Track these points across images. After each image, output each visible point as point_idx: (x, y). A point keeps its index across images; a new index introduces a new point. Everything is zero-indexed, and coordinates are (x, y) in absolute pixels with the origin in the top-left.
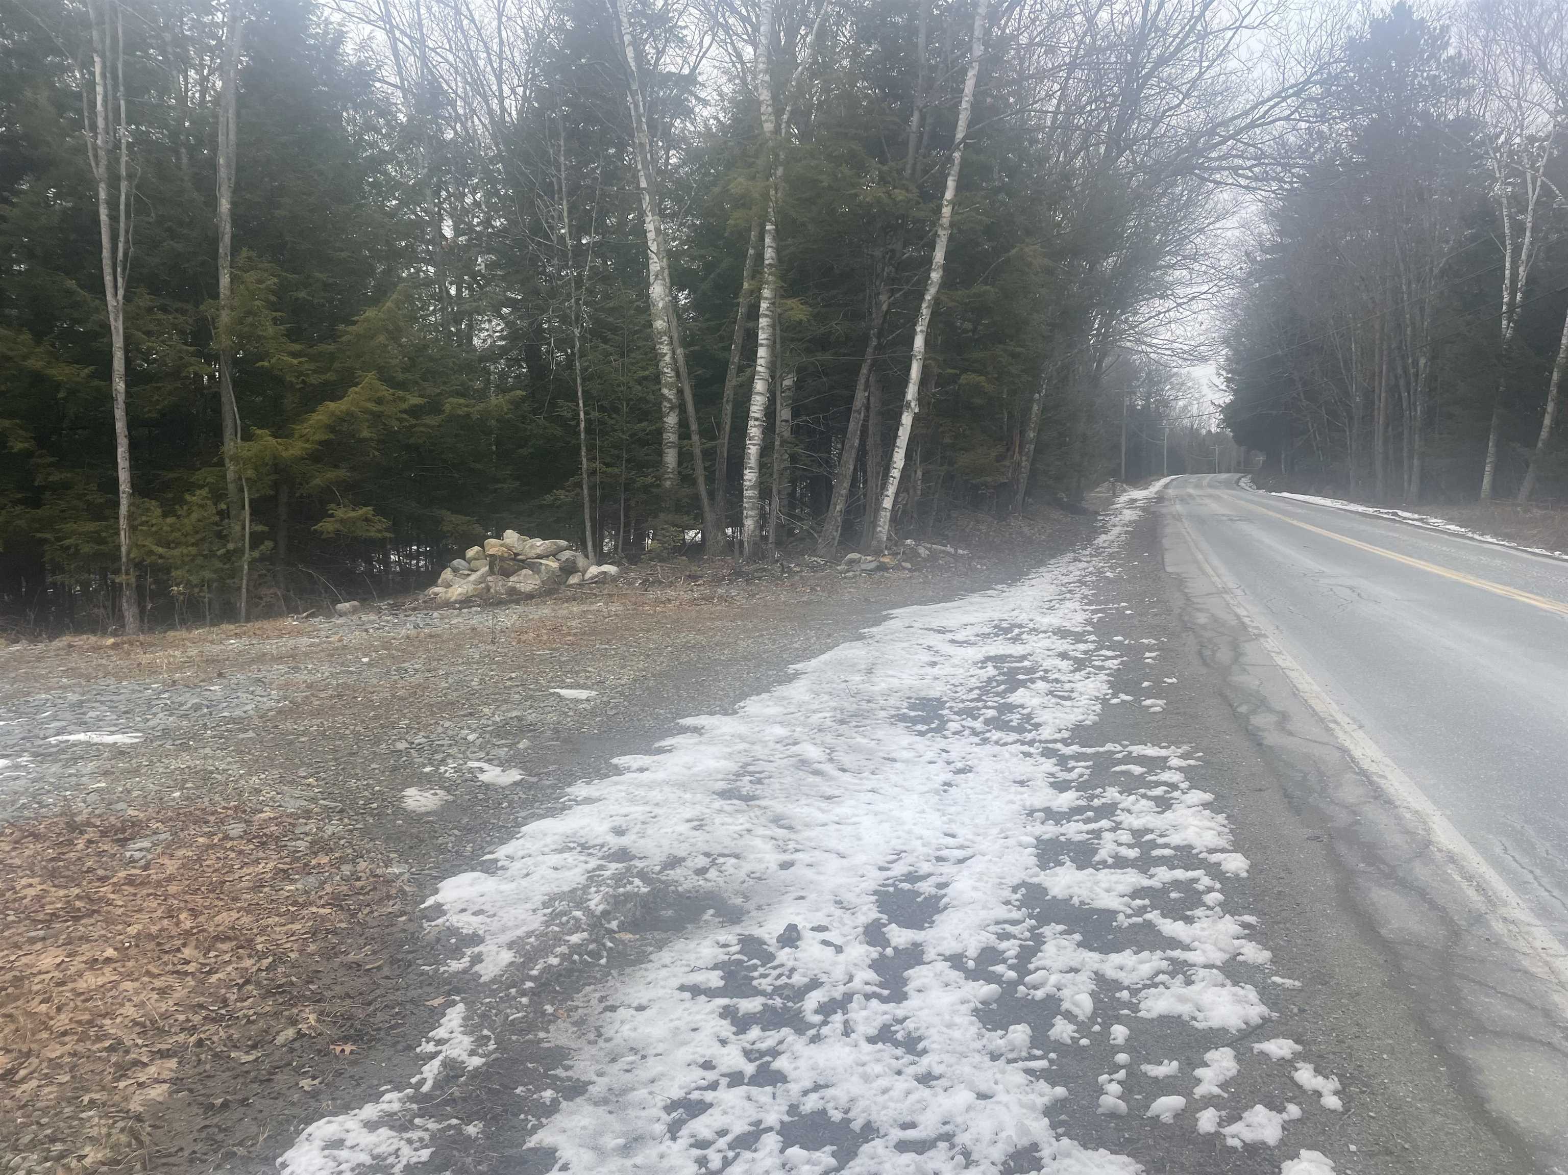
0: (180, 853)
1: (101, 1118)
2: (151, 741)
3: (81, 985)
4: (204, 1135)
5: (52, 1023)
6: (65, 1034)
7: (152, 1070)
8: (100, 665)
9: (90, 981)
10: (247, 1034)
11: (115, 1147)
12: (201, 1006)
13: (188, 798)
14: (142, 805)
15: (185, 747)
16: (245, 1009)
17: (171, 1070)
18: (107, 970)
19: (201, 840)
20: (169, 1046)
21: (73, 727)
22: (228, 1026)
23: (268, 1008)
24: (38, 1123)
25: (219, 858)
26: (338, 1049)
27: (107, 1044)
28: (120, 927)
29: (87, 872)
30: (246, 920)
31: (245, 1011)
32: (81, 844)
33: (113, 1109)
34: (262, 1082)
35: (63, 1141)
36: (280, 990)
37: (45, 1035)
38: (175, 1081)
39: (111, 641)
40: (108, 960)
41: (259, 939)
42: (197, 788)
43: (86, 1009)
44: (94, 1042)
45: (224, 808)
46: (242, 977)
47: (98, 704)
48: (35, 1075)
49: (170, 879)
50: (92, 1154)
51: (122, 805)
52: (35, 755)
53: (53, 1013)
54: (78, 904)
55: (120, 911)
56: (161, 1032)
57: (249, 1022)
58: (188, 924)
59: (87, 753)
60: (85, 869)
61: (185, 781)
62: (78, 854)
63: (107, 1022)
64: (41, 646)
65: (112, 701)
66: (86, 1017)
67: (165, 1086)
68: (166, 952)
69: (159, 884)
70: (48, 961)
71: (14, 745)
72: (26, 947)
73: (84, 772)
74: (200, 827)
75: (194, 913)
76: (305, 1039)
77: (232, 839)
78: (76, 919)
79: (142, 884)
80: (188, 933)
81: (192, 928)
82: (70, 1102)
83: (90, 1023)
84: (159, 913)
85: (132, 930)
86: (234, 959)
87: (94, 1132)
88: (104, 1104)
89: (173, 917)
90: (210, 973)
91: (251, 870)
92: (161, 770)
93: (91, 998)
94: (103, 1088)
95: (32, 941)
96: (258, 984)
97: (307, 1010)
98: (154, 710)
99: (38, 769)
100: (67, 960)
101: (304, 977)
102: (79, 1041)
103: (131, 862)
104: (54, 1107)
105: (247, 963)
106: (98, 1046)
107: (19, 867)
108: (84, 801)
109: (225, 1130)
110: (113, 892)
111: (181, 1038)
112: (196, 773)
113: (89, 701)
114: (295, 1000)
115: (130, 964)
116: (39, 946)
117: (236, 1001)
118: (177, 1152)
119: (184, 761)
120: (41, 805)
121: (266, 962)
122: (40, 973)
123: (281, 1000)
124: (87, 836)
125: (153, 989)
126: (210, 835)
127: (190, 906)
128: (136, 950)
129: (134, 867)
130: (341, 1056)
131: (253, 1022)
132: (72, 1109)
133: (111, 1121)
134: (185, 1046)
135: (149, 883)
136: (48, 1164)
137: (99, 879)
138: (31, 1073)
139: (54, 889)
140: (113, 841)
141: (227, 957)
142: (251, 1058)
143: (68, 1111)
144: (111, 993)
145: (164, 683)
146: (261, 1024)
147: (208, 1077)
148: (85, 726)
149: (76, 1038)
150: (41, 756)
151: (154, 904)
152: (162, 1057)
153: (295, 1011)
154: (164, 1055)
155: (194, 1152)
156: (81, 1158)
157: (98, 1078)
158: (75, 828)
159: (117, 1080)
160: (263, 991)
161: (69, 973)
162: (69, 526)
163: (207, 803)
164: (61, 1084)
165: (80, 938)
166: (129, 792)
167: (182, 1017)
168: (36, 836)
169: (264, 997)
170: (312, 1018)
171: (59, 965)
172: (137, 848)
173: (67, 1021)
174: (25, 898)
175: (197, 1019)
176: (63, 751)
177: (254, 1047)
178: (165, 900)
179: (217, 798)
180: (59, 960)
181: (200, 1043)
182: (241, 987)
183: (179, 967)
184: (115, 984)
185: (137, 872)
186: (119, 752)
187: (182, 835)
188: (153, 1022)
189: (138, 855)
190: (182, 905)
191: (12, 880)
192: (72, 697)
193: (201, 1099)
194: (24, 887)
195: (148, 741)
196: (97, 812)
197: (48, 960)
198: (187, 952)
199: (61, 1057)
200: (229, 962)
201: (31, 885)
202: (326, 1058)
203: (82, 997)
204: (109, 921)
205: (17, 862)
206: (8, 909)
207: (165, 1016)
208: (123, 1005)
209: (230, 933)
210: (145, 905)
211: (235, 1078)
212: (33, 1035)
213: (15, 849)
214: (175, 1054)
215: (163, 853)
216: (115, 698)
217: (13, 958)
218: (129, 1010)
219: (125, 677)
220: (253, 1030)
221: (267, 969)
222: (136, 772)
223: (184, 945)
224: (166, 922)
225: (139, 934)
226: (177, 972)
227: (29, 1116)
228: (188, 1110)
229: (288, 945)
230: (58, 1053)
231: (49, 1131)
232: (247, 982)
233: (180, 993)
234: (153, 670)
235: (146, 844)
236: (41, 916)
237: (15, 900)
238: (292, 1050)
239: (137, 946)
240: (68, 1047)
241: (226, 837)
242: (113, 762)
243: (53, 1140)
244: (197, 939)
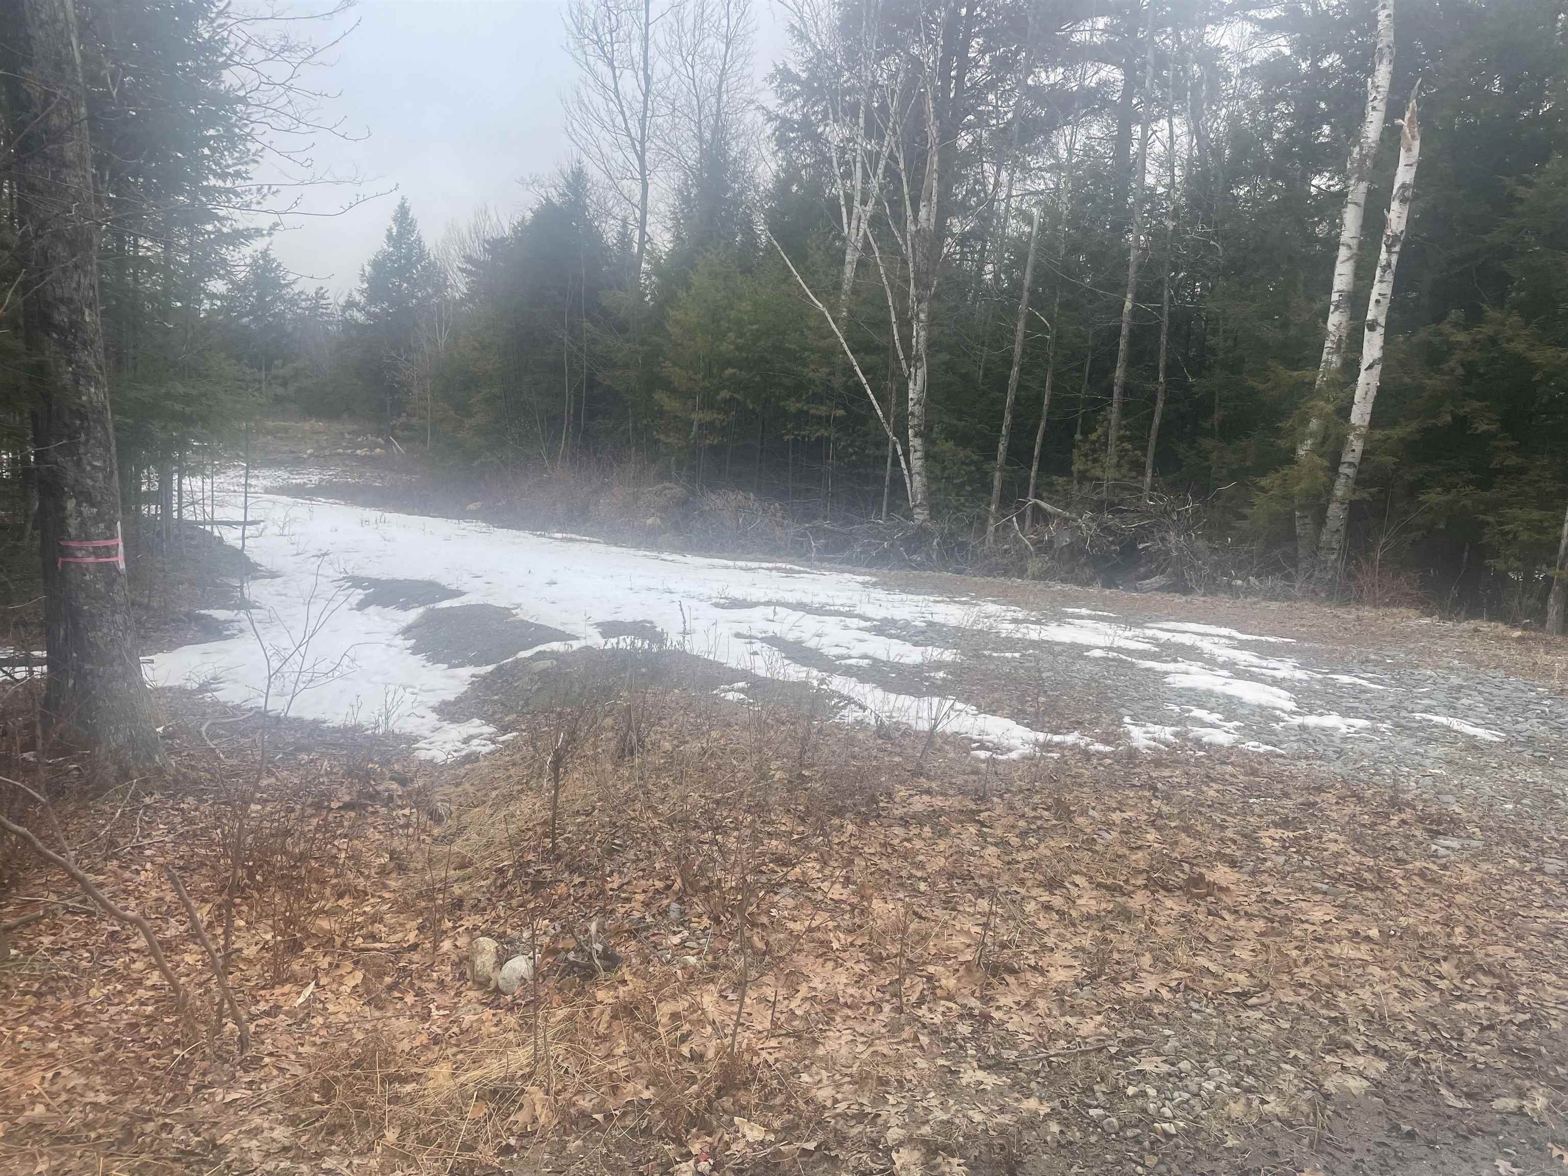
0: (1485, 866)
1: (1296, 1077)
2: (1512, 745)
3: (1336, 950)
4: (1379, 1150)
5: (1296, 970)
6: (1302, 985)
7: (1361, 1061)
8: (1496, 656)
9: (1345, 950)
10: (1467, 1079)
11: (1294, 1109)
12: (1434, 1026)
13: (1518, 815)
14: (1469, 805)
15: (1541, 761)
16: (1478, 1054)
17: (1378, 1071)
18: (1364, 947)
19: (1511, 861)
20: (1387, 1048)
21: (1442, 709)
22: (1450, 1060)
23: (1500, 1065)
24: (1246, 1050)
25: (1521, 888)
26: (1556, 1152)
27: (1333, 1014)
28: (1393, 913)
29: (1390, 849)
30: (1521, 963)
31: (1476, 1055)
32: (1395, 820)
33: (1309, 1075)
34: (1458, 1135)
35: (1256, 1077)
36: (1523, 1053)
37: (1286, 978)
38: (1377, 1084)
39: (1517, 634)
40: (1368, 939)
41: (1524, 990)
42: (1533, 807)
43: (1329, 973)
44: (1323, 1007)
45: (1552, 838)
46: (1489, 1019)
47: (1476, 693)
48: (1264, 1008)
49: (1462, 888)
50: (1273, 1104)
51: (1450, 798)
52: (1397, 725)
53: (1301, 961)
54: (1366, 875)
55: (1401, 898)
56: (1385, 1030)
57: (1474, 1068)
58: (1458, 940)
59: (1444, 737)
60: (1389, 845)
61: (1525, 796)
62: (1389, 830)
63: (1343, 995)
64: (1449, 624)
65: (1491, 694)
66: (1326, 980)
67: (1366, 1083)
68: (1426, 958)
69: (1448, 888)
70: (1318, 915)
71: (1382, 711)
72: (1308, 894)
73: (1432, 754)
74: (1518, 849)
75: (1471, 932)
76: (1525, 1119)
77: (1545, 874)
78: (1360, 888)
79: (1433, 881)
80: (1453, 949)
81: (1461, 946)
82: (1278, 1048)
83: (1328, 987)
84: (1437, 917)
85: (1403, 921)
86: (1490, 997)
87: (1284, 1086)
88: (1305, 1066)
89: (1448, 926)
90: (1459, 998)
91: (1550, 914)
92: (1506, 777)
93: (1337, 966)
94: (1312, 1052)
95: (1316, 891)
96: (1503, 1035)
97: (1541, 1091)
98: (1529, 714)
99: (1392, 739)
100: (1334, 921)
101: (1556, 1054)
102: (1311, 998)
103: (1432, 856)
104: (1264, 1044)
105: (1502, 1008)
106: (1324, 1012)
107: (1334, 820)
108: (1417, 783)
109: (1401, 1159)
110: (1402, 878)
111: (1402, 1046)
112: (1541, 791)
113: (1469, 687)
114: (1530, 1073)
115: (1389, 952)
116: (1319, 897)
117: (1473, 1040)
118: (1347, 1150)
119: (1536, 775)
120: (1378, 772)
121: (1521, 1017)
122: (1307, 921)
123: (1518, 1065)
124: (1403, 816)
125: (1396, 986)
126: (1524, 860)
127: (1469, 923)
128: (1399, 942)
129: (1434, 862)
130: (1557, 1161)
131: (1479, 1071)
132: (1278, 1054)
133: (1303, 1085)
134: (1401, 1056)
135: (1440, 883)
136: (1236, 1090)
137: (1396, 860)
138: (1262, 1005)
139: (1353, 853)
140: (1424, 829)
141: (1483, 992)
142: (1459, 1105)
143: (1274, 1054)
144: (1356, 970)
145: (1551, 690)
146: (1486, 1078)
147: (1410, 1098)
148: (1452, 710)
149: (1310, 994)
150: (1401, 728)
151: (1436, 906)
152: (1376, 1054)
153: (1527, 1083)
154: (1380, 1054)
155: (1362, 1161)
156: (1263, 1102)
157: (1311, 1040)
158: (1396, 804)
159: (1329, 1052)
160: (1505, 1045)
161: (1331, 933)
162: (1516, 512)
163: (1536, 827)
164: (1279, 1028)
165: (1355, 907)
166: (1462, 788)
167: (1411, 1028)
168: (1360, 799)
169: (1502, 1052)
170: (1541, 1102)
171: (1326, 922)
172: (1442, 845)
173: (1308, 976)
174: (1326, 850)
175: (1425, 1037)
176: (1423, 729)
177: (1469, 1096)
178: (1449, 906)
179: (1549, 825)
180: (1327, 918)
181: (1416, 1062)
182: (1483, 1029)
183: (1432, 977)
184: (1365, 964)
185: (1435, 868)
186: (1473, 744)
187: (1495, 849)
188: (1382, 1018)
189: (1442, 851)
190: (1462, 918)
191: (1323, 830)
192: (1455, 680)
193: (1393, 1115)
194: (1329, 840)
195: (1508, 743)
196: (1424, 796)
197: (1321, 913)
198: (1445, 967)
199: (1291, 1004)
200: (1483, 998)
201: (1336, 841)
202: (1537, 1153)
203: (1330, 961)
204: (1387, 903)
205: (1335, 815)
206: (1308, 854)
207: (1395, 1017)
208: (1363, 987)
209: (1498, 970)
210: (1428, 902)
211: (1437, 1115)
212: (1276, 973)
213: (1337, 803)
214: (1389, 1059)
215: (1467, 860)
216: (1496, 692)
217: (1293, 898)
218: (1365, 994)
219: (1514, 674)
220: (1475, 1078)
221: (1520, 1025)
222: (1480, 770)
223: (1445, 959)
224: (1438, 927)
225: (1408, 927)
226: (1428, 982)
227: (1242, 1041)
228: (1376, 1118)
229: (1554, 1012)
230: (1290, 1000)
231: (1249, 1063)
232: (1491, 1027)
233: (1419, 1003)
234: (1547, 672)
235: (1455, 844)
236: (1331, 872)
237: (1317, 849)
238: (1504, 1122)
239: (1401, 938)
240: (1301, 998)
241: (1540, 870)
242: (1463, 754)
243: (1249, 1072)
244: (1460, 959)
